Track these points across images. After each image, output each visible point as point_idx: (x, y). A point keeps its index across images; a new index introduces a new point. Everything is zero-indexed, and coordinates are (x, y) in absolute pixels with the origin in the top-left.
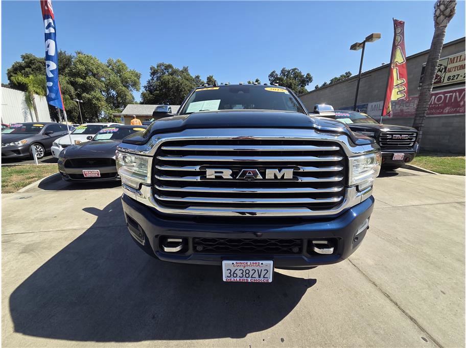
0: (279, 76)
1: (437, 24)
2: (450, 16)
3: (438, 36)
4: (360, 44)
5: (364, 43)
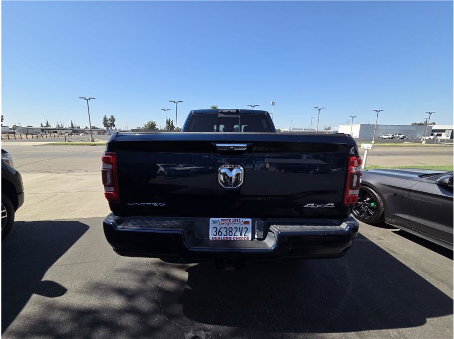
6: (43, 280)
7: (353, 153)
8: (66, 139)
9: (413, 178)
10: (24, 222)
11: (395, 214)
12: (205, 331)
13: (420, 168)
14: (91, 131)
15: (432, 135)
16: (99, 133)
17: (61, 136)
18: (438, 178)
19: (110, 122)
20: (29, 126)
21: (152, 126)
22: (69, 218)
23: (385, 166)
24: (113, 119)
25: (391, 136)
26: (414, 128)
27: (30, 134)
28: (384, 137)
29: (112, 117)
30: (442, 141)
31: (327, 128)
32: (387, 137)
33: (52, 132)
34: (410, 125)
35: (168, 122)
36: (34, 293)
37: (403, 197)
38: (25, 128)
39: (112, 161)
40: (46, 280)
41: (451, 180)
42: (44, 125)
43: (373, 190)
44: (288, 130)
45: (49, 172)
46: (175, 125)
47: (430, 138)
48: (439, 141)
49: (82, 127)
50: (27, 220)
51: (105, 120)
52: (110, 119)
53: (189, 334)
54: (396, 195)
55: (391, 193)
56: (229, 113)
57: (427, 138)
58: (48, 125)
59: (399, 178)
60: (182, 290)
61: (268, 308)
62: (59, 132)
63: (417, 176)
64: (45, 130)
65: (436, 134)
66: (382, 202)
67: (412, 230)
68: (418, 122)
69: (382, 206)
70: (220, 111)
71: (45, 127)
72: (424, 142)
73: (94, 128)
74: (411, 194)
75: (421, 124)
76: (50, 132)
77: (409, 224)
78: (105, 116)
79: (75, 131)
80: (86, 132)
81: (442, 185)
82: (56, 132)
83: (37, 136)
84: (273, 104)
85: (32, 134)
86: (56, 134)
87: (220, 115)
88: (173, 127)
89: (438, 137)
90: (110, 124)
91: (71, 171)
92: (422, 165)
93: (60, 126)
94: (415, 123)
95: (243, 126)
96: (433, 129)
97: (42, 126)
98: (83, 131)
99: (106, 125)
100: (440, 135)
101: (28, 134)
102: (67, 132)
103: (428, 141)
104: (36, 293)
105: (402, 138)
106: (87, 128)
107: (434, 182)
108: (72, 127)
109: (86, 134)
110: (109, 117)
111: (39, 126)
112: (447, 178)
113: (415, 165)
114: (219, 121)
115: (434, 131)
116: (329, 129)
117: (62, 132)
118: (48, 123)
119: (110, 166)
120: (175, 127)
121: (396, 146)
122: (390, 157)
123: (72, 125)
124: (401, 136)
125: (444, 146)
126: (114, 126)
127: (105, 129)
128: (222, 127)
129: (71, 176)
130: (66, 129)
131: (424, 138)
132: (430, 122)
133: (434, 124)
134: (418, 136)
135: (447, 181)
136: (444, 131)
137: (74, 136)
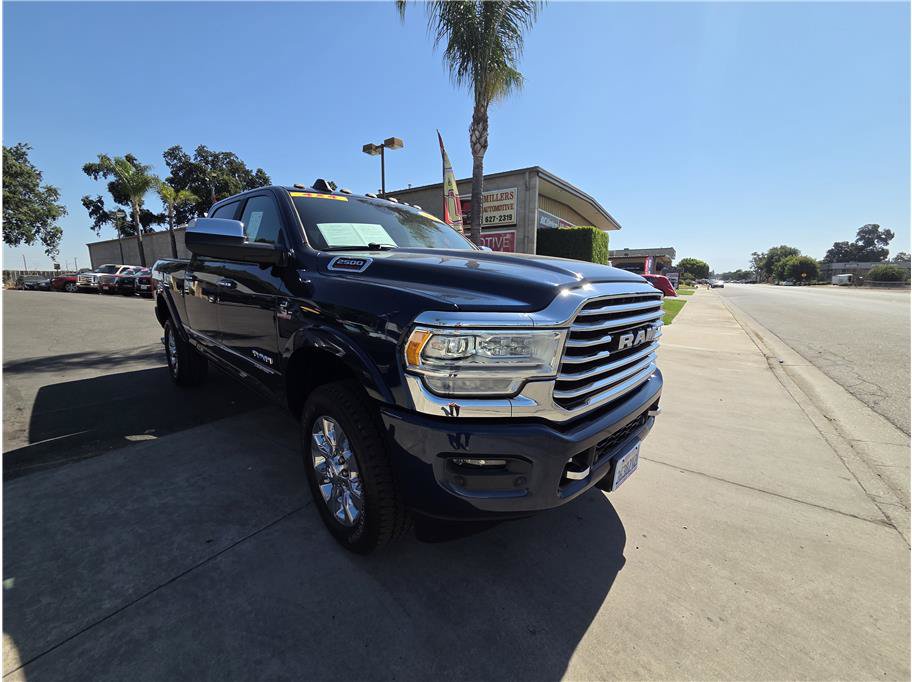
0: (192, 161)
1: (475, 152)
2: (485, 147)
3: (478, 167)
4: (377, 147)
5: (382, 146)
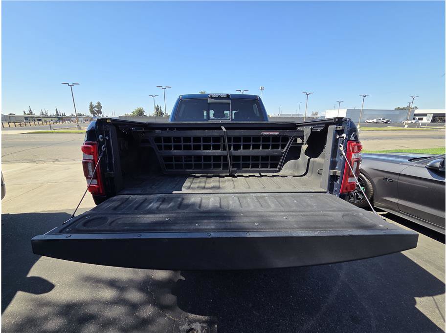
6: (29, 275)
7: (353, 139)
8: (50, 127)
9: (403, 162)
10: (8, 215)
11: (384, 198)
12: (200, 323)
13: (403, 151)
14: (77, 118)
15: (414, 119)
16: (86, 120)
17: (45, 124)
18: (428, 162)
19: (96, 109)
20: (11, 114)
21: (140, 113)
22: (55, 210)
23: (371, 150)
24: (99, 106)
25: (375, 121)
26: (398, 112)
27: (13, 122)
28: (368, 121)
29: (99, 103)
30: (424, 124)
31: (314, 113)
32: (371, 121)
33: (36, 120)
34: (394, 109)
35: (157, 109)
36: (18, 290)
37: (393, 181)
38: (6, 116)
39: (92, 151)
40: (33, 276)
41: (443, 164)
42: (27, 112)
43: (363, 174)
44: (276, 115)
45: (35, 162)
46: (163, 111)
47: (412, 122)
48: (420, 125)
49: (68, 115)
50: (11, 213)
51: (92, 107)
52: (96, 106)
53: (184, 327)
54: (385, 179)
55: (381, 178)
56: (219, 97)
57: (410, 122)
58: (31, 113)
59: (388, 162)
60: (176, 280)
61: (263, 296)
62: (43, 120)
63: (407, 160)
64: (29, 118)
65: (417, 118)
66: (371, 186)
67: (401, 213)
68: (402, 107)
69: (372, 190)
70: (210, 96)
71: (28, 114)
72: (406, 126)
73: (80, 115)
74: (401, 178)
75: (404, 109)
76: (34, 120)
77: (398, 207)
78: (91, 103)
79: (60, 118)
80: (72, 119)
81: (432, 169)
82: (40, 120)
83: (20, 125)
84: (262, 89)
85: (15, 123)
86: (40, 122)
87: (210, 100)
88: (161, 114)
89: (420, 121)
90: (97, 111)
91: (57, 160)
92: (405, 149)
93: (45, 114)
94: (399, 108)
95: (234, 112)
96: (415, 113)
97: (25, 113)
98: (69, 119)
99: (92, 112)
100: (421, 119)
101: (11, 122)
102: (52, 120)
103: (410, 125)
104: (22, 290)
105: (386, 123)
106: (72, 115)
107: (424, 166)
108: (58, 114)
109: (73, 121)
110: (95, 104)
111: (23, 114)
112: (438, 162)
113: (398, 148)
114: (209, 107)
115: (416, 115)
116: (316, 114)
117: (47, 119)
118: (31, 111)
119: (91, 157)
120: (163, 114)
121: (381, 130)
122: (375, 141)
123: (57, 112)
124: (385, 121)
125: (426, 130)
126: (101, 113)
127: (92, 116)
128: (212, 113)
129: (57, 165)
130: (50, 117)
131: (406, 122)
132: (412, 106)
133: (416, 108)
134: (401, 120)
135: (438, 165)
136: (425, 115)
137: (60, 124)
